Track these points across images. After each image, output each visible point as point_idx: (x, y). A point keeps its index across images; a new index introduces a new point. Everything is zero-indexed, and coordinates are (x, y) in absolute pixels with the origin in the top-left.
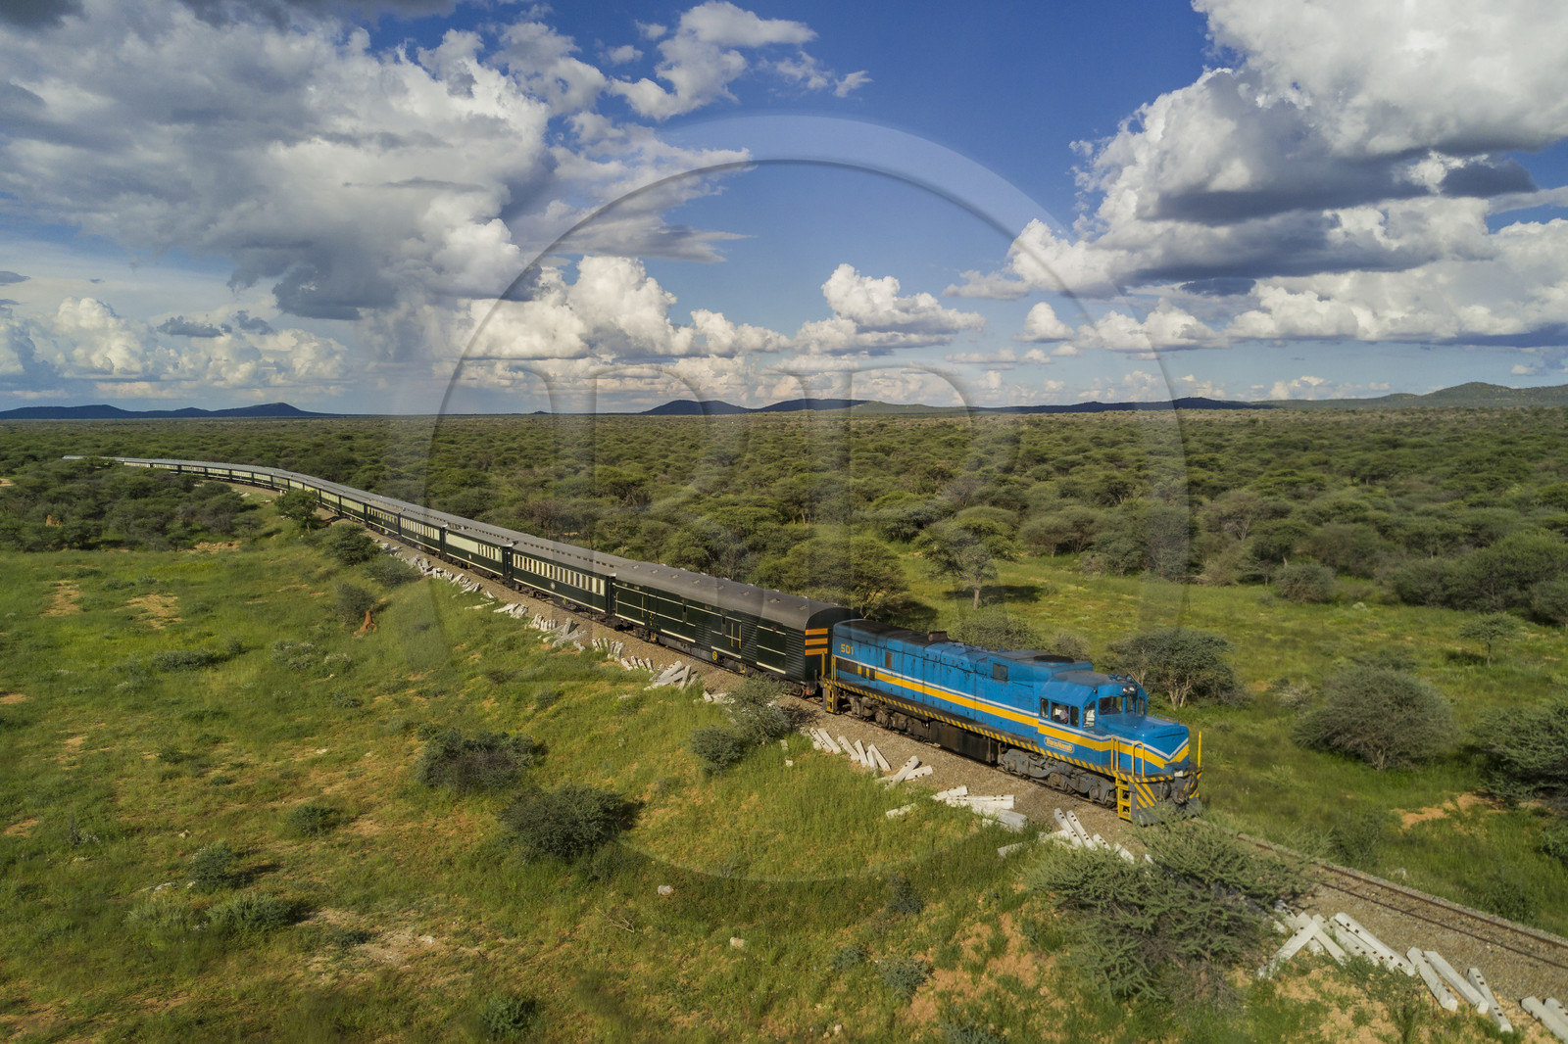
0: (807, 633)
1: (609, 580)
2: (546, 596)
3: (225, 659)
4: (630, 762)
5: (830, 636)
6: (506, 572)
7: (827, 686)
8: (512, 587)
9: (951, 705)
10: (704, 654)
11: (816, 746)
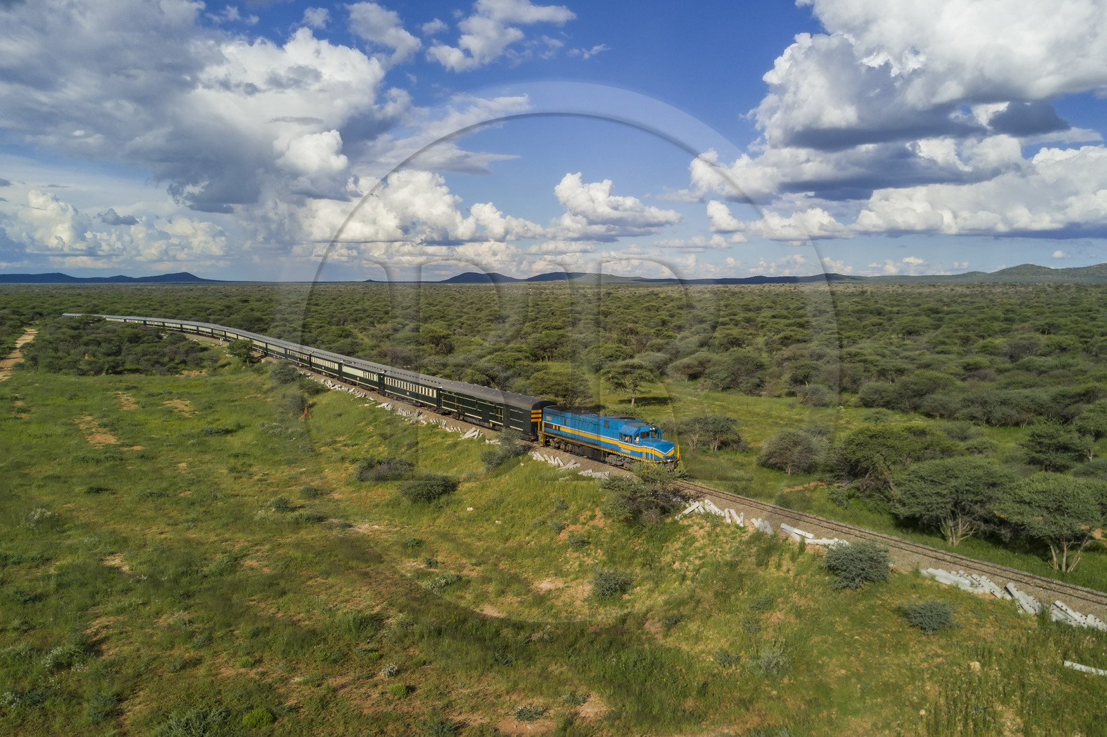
0: (533, 412)
1: (438, 390)
2: (403, 399)
3: (235, 431)
4: (453, 467)
5: (542, 413)
6: (380, 387)
7: (540, 434)
8: (384, 395)
9: (589, 439)
10: (486, 424)
11: (534, 458)
